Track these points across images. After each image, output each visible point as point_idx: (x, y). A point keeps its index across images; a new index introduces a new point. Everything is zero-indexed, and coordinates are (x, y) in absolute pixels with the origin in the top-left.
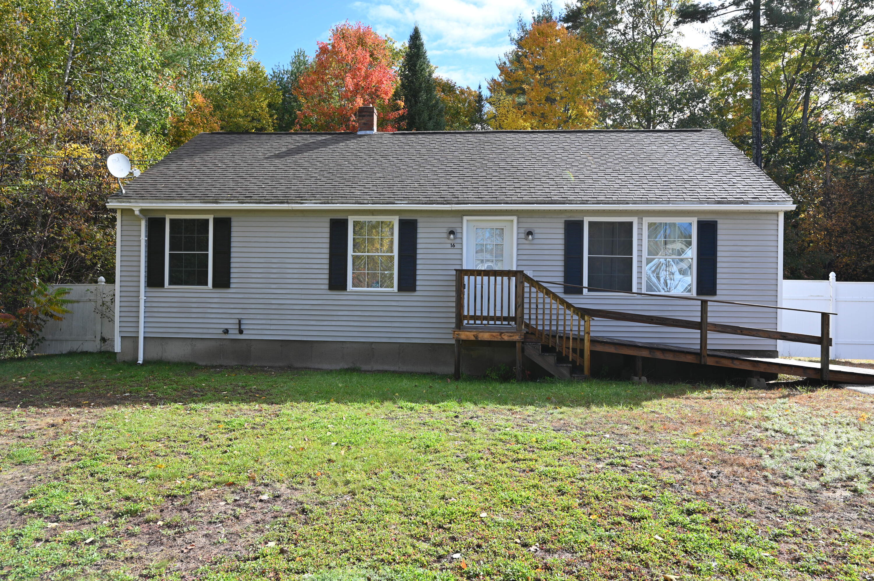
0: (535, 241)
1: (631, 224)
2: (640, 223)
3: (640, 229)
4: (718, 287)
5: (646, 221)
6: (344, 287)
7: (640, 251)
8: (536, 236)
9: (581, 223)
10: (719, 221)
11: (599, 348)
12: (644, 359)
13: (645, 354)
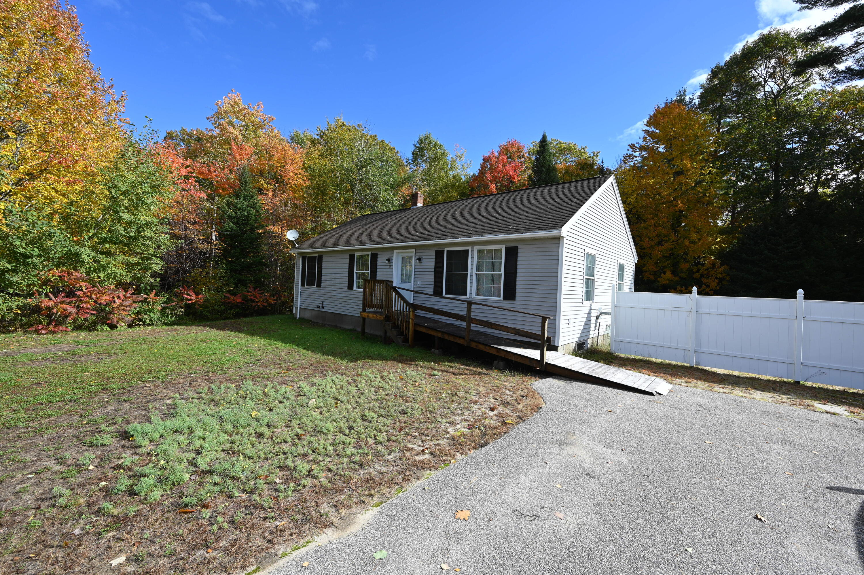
0: (423, 264)
1: (467, 251)
2: (473, 251)
3: (472, 254)
4: (517, 294)
5: (477, 248)
6: (352, 289)
7: (472, 268)
8: (424, 260)
9: (443, 251)
10: (519, 247)
11: (419, 329)
12: (439, 338)
13: (439, 335)
